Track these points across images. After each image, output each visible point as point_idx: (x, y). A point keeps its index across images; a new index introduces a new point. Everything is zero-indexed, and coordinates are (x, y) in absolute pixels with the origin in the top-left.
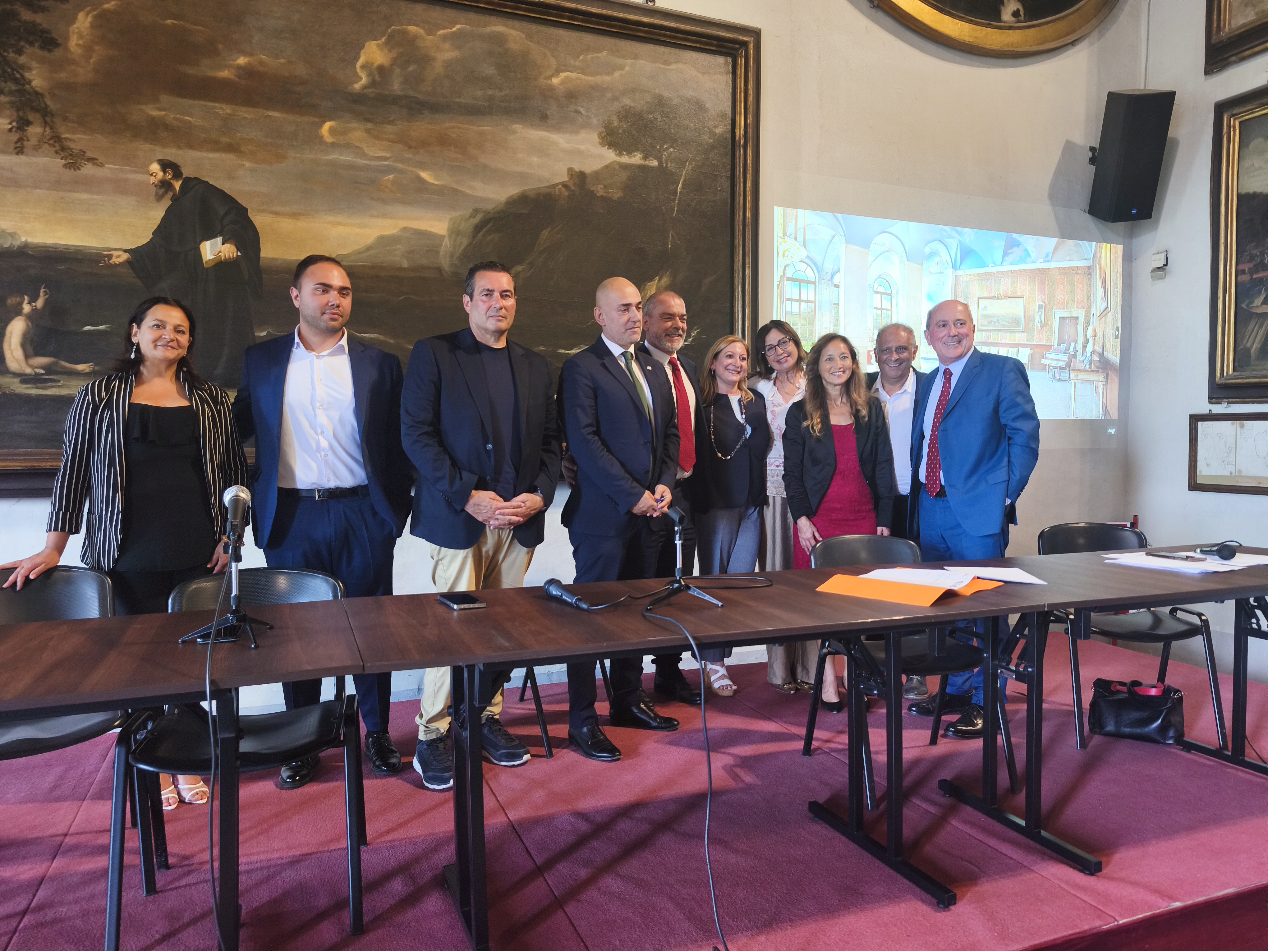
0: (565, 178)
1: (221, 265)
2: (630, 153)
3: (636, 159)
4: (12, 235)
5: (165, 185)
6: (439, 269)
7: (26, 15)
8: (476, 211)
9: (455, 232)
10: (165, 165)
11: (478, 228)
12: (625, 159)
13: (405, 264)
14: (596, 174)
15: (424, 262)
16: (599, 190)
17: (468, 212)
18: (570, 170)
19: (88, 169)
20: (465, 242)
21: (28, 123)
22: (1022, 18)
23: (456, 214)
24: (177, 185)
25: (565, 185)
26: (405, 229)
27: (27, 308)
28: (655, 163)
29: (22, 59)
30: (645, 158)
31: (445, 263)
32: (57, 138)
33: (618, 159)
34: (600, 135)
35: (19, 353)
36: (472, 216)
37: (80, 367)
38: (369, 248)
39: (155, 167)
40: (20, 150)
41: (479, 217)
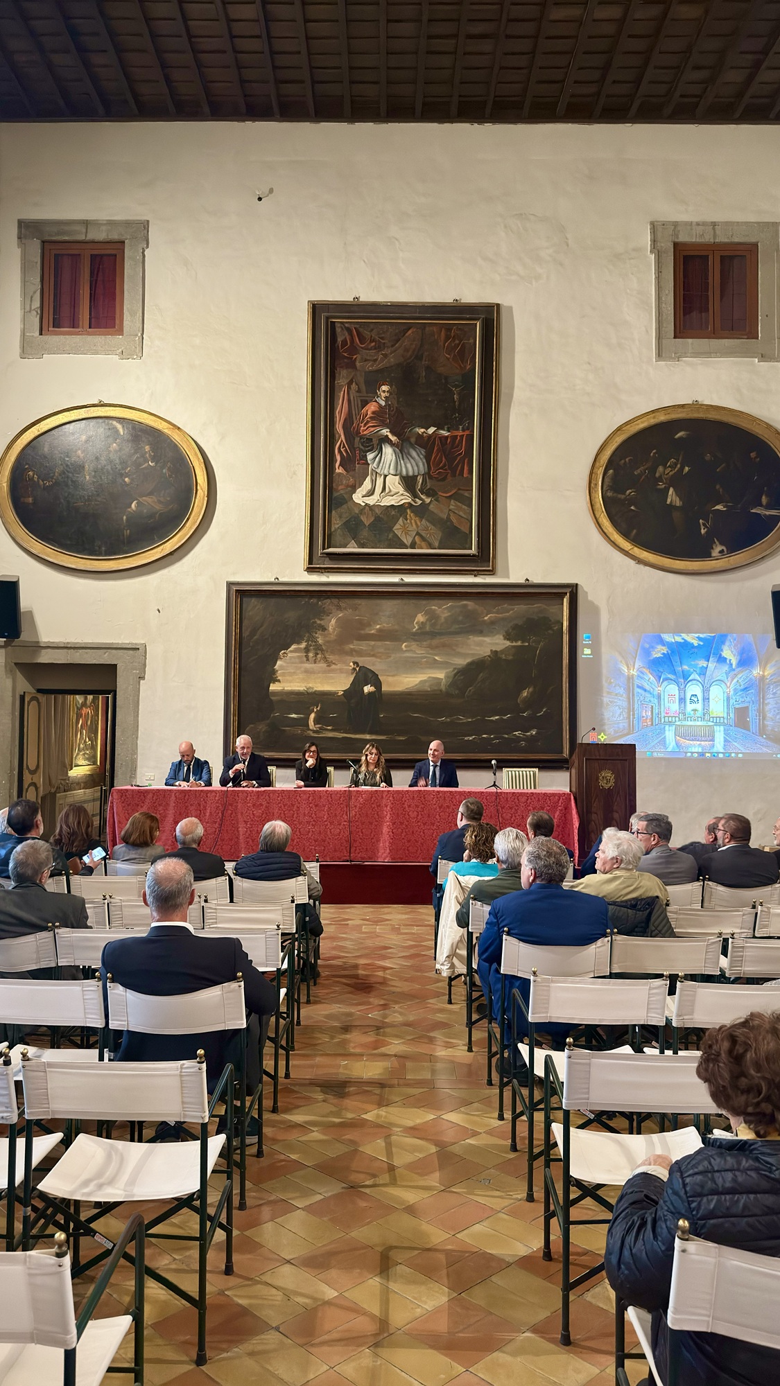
0: (489, 653)
1: (370, 693)
2: (516, 641)
3: (519, 643)
4: (312, 688)
5: (354, 669)
6: (441, 691)
7: (318, 622)
8: (455, 669)
9: (447, 677)
10: (354, 663)
11: (455, 675)
12: (514, 644)
13: (429, 690)
14: (502, 651)
15: (436, 688)
16: (503, 657)
17: (451, 669)
18: (491, 650)
19: (333, 666)
20: (451, 680)
21: (318, 654)
22: (726, 552)
23: (447, 670)
24: (358, 669)
25: (489, 656)
26: (429, 677)
27: (315, 710)
28: (527, 644)
29: (317, 635)
30: (522, 643)
31: (443, 687)
32: (325, 658)
33: (511, 644)
34: (504, 636)
35: (313, 723)
36: (453, 671)
37: (329, 728)
38: (416, 685)
39: (352, 664)
40: (315, 663)
41: (456, 671)
